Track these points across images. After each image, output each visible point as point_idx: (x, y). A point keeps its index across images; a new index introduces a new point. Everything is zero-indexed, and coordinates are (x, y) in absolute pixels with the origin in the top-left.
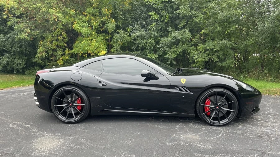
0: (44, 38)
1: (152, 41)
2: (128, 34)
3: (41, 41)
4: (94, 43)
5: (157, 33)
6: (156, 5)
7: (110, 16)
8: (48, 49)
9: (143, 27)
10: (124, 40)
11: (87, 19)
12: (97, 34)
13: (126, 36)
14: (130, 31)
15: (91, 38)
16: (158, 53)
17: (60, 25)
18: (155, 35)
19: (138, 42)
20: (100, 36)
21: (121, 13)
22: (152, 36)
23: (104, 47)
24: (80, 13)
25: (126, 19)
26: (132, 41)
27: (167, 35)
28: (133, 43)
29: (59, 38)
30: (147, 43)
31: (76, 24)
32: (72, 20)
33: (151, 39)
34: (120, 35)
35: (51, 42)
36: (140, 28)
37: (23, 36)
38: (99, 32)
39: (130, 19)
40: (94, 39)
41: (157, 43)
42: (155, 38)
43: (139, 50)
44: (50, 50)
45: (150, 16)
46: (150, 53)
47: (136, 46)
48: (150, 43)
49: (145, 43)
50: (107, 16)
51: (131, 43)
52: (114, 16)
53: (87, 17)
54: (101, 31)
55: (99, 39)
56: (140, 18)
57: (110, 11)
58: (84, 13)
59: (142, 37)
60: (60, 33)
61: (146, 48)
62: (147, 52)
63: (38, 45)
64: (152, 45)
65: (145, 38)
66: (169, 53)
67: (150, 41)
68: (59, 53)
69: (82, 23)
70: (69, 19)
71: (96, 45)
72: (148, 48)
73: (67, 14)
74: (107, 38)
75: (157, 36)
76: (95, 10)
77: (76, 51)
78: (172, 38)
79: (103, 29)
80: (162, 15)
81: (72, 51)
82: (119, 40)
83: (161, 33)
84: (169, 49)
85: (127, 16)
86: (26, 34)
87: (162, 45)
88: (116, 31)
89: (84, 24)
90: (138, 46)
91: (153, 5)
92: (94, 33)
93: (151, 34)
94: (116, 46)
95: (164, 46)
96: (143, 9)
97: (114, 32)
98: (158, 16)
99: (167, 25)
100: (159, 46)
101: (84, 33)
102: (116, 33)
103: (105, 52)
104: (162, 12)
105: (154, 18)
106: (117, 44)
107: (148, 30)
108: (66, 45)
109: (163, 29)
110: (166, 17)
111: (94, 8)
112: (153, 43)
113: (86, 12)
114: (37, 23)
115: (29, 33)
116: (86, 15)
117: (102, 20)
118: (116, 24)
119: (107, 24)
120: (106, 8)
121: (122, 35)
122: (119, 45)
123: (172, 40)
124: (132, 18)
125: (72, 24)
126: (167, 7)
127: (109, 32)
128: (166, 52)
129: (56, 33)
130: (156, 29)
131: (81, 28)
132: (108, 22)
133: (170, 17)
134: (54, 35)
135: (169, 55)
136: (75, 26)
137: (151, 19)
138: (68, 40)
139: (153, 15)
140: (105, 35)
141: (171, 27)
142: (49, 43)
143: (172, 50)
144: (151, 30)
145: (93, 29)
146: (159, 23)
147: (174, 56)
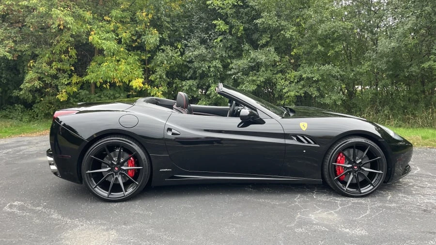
0: (37, 56)
1: (217, 63)
2: (179, 52)
3: (31, 62)
4: (123, 66)
5: (226, 51)
6: (222, 9)
7: (149, 24)
8: (45, 74)
9: (203, 42)
10: (173, 63)
11: (111, 27)
12: (127, 52)
13: (175, 55)
14: (181, 47)
15: (118, 58)
16: (226, 82)
17: (66, 36)
18: (222, 56)
19: (196, 64)
20: (132, 54)
21: (168, 20)
22: (218, 56)
23: (140, 72)
24: (100, 18)
25: (175, 28)
26: (185, 63)
27: (239, 56)
28: (186, 66)
29: (63, 56)
30: (209, 67)
31: (95, 34)
32: (87, 28)
33: (217, 61)
34: (167, 55)
35: (49, 64)
36: (198, 44)
38: (130, 48)
39: (181, 30)
40: (122, 60)
41: (226, 67)
42: (222, 59)
43: (197, 77)
44: (48, 76)
45: (215, 25)
46: (215, 82)
47: (192, 71)
48: (215, 67)
49: (207, 67)
50: (144, 24)
51: (183, 67)
52: (156, 23)
53: (112, 25)
54: (135, 46)
55: (131, 59)
56: (197, 28)
57: (150, 16)
58: (106, 18)
59: (202, 58)
60: (65, 49)
61: (209, 75)
62: (210, 81)
63: (26, 68)
64: (218, 70)
65: (207, 59)
66: (245, 82)
67: (215, 63)
68: (63, 81)
69: (105, 33)
70: (82, 26)
71: (126, 68)
72: (212, 75)
73: (78, 17)
74: (144, 58)
75: (225, 57)
76: (125, 14)
77: (92, 79)
78: (249, 59)
79: (136, 43)
80: (234, 26)
81: (85, 78)
82: (165, 62)
83: (232, 52)
84: (245, 77)
85: (176, 25)
86: (7, 49)
87: (235, 71)
88: (160, 48)
89: (108, 35)
90: (195, 72)
91: (219, 9)
92: (122, 49)
93: (216, 54)
94: (160, 72)
95: (238, 72)
96: (203, 15)
97: (157, 49)
98: (227, 27)
99: (240, 41)
100: (229, 72)
101: (109, 49)
102: (159, 50)
103: (141, 80)
104: (234, 21)
105: (221, 29)
106: (162, 68)
107: (211, 47)
108: (73, 68)
109: (233, 47)
110: (239, 29)
111: (123, 11)
112: (219, 67)
113: (109, 17)
114: (27, 31)
115: (11, 47)
116: (109, 22)
117: (137, 29)
118: (161, 36)
119: (145, 37)
120: (144, 11)
121: (171, 54)
122: (165, 69)
123: (250, 64)
124: (185, 28)
125: (88, 34)
126: (240, 13)
127: (147, 48)
128: (239, 81)
129: (59, 48)
130: (224, 46)
131: (103, 41)
132: (147, 32)
133: (245, 29)
134: (54, 52)
135: (246, 87)
136: (94, 38)
137: (216, 30)
138: (76, 61)
139: (220, 25)
140: (140, 53)
141: (248, 44)
142: (44, 64)
143: (251, 78)
144: (216, 47)
145: (121, 43)
146: (228, 38)
147: (253, 87)
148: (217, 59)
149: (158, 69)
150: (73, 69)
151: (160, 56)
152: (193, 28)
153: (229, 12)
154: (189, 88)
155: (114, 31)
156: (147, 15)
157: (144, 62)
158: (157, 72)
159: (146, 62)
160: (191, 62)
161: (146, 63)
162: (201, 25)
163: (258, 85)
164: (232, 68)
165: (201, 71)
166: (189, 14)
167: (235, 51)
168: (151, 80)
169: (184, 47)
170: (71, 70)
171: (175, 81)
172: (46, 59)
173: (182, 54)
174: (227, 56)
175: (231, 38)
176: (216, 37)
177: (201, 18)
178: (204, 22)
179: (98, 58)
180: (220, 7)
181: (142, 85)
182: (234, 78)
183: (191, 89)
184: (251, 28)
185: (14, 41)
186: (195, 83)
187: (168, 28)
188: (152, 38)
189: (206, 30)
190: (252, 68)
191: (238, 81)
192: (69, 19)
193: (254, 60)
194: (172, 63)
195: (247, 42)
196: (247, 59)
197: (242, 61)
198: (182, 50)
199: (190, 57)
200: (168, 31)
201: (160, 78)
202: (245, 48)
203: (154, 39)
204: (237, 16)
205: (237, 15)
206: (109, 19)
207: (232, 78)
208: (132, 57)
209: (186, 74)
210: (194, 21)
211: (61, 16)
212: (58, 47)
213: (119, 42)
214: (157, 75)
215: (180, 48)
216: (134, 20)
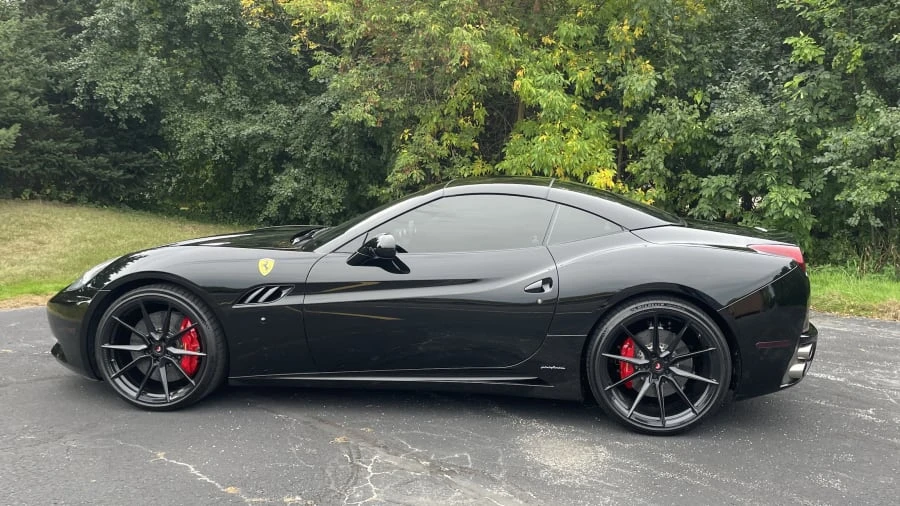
0: (417, 120)
1: (790, 138)
2: (698, 111)
3: (406, 131)
4: (574, 143)
5: (812, 110)
6: (811, 9)
7: (633, 50)
8: (429, 156)
9: (757, 86)
10: (683, 136)
11: (556, 58)
12: (584, 111)
13: (689, 118)
14: (703, 101)
15: (564, 125)
16: (807, 183)
17: (472, 81)
18: (801, 121)
19: (736, 140)
20: (594, 117)
21: (679, 39)
22: (792, 120)
23: (608, 155)
24: (534, 41)
25: (691, 58)
26: (710, 137)
27: (846, 121)
28: (712, 143)
29: (462, 121)
30: (768, 146)
31: (524, 76)
32: (510, 63)
33: (788, 132)
34: (671, 117)
35: (438, 135)
36: (743, 93)
37: (358, 112)
38: (591, 104)
39: (707, 60)
40: (573, 128)
41: (810, 145)
42: (801, 129)
43: (738, 168)
44: (434, 160)
45: (789, 48)
46: (780, 182)
47: (724, 155)
48: (784, 146)
49: (763, 147)
50: (624, 51)
51: (704, 146)
52: (646, 49)
53: (557, 54)
54: (602, 100)
55: (591, 128)
56: (743, 55)
57: (638, 33)
58: (547, 40)
59: (753, 126)
60: (465, 106)
61: (767, 164)
62: (769, 180)
63: (394, 143)
64: (789, 153)
65: (765, 127)
66: (858, 184)
67: (783, 138)
68: (461, 171)
69: (543, 72)
70: (501, 59)
71: (583, 147)
72: (774, 166)
73: (497, 43)
74: (618, 124)
75: (811, 122)
76: (586, 29)
77: (514, 167)
78: (872, 129)
79: (603, 93)
80: (837, 48)
81: (500, 167)
82: (666, 134)
83: (827, 111)
84: (860, 171)
85: (694, 50)
86: (368, 107)
87: (835, 157)
88: (654, 102)
89: (550, 77)
90: (732, 157)
91: (802, 10)
92: (574, 106)
93: (787, 116)
94: (654, 155)
95: (842, 160)
96: (759, 24)
97: (649, 105)
98: (821, 51)
99: (851, 84)
100: (819, 160)
101: (552, 107)
102: (654, 107)
103: (610, 173)
104: (835, 36)
105: (805, 56)
106: (656, 146)
107: (776, 101)
108: (476, 145)
109: (832, 98)
110: (850, 55)
111: (581, 22)
112: (793, 147)
113: (551, 37)
114: (401, 72)
115: (375, 103)
116: (551, 47)
117: (608, 61)
118: (659, 77)
119: (625, 78)
120: (626, 22)
121: (679, 117)
122: (664, 148)
124: (714, 56)
125: (513, 77)
126: (855, 17)
127: (626, 103)
128: (842, 180)
129: (455, 106)
130: (808, 97)
131: (542, 91)
132: (629, 69)
133: (866, 56)
134: (446, 112)
135: (858, 195)
136: (522, 84)
137: (792, 60)
138: (483, 129)
139: (804, 47)
140: (609, 113)
141: (872, 91)
142: (428, 138)
143: (873, 174)
144: (787, 99)
145: (573, 94)
146: (821, 77)
147: (878, 197)
148: (788, 128)
149: (648, 150)
150: (477, 147)
151: (655, 121)
152: (733, 56)
153: (829, 15)
154: (716, 194)
155: (559, 68)
156: (632, 30)
157: (614, 132)
158: (644, 155)
159: (621, 133)
160: (726, 134)
161: (621, 136)
162: (755, 47)
163: (891, 193)
164: (827, 149)
165: (746, 156)
166: (728, 22)
167: (834, 109)
168: (628, 173)
169: (708, 100)
170: (473, 148)
171: (684, 176)
172: (431, 126)
174: (815, 120)
175: (828, 76)
176: (790, 75)
177: (756, 31)
178: (762, 41)
179: (526, 125)
180: (806, 4)
181: (613, 184)
182: (830, 173)
183: (721, 195)
184: (884, 53)
185: (381, 93)
186: (730, 183)
187: (675, 56)
188: (641, 80)
189: (766, 60)
190: (877, 152)
191: (839, 181)
192: (483, 47)
193: (887, 130)
194: (680, 137)
195: (870, 86)
196: (867, 129)
197: (852, 134)
198: (703, 106)
199: (724, 122)
200: (677, 63)
201: (652, 170)
202: (864, 102)
203: (646, 82)
204: (848, 25)
205: (849, 22)
206: (550, 42)
207: (826, 172)
208: (594, 122)
209: (710, 162)
210: (736, 39)
211: (468, 40)
212: (453, 103)
213: (569, 90)
214: (646, 163)
215: (699, 101)
216: (602, 44)
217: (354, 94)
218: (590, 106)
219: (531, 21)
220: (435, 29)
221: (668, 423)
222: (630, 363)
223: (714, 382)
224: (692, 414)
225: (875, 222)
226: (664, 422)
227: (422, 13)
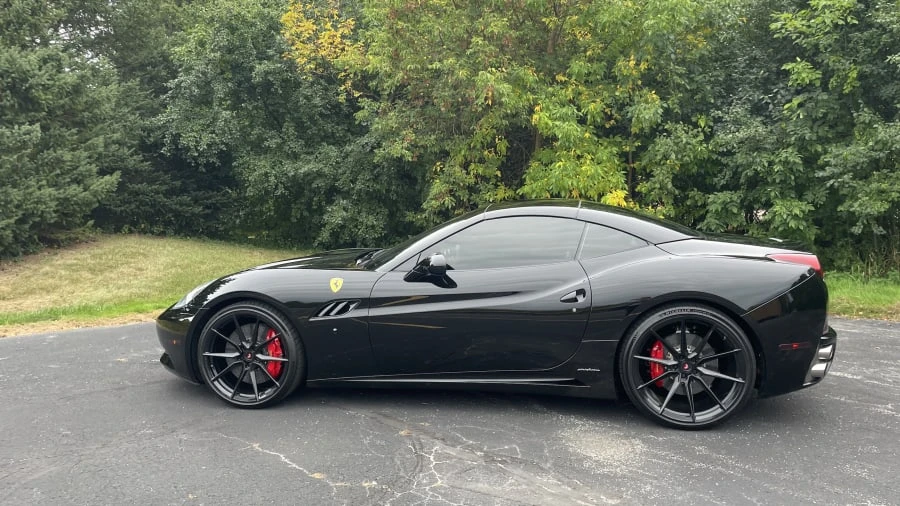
0: (447, 154)
1: (791, 155)
2: (702, 134)
3: (438, 164)
4: (588, 168)
5: (811, 128)
6: (807, 36)
7: (640, 82)
8: (459, 185)
9: (757, 109)
10: (689, 156)
11: (569, 93)
12: (596, 139)
13: (694, 141)
14: (706, 124)
15: (578, 152)
16: (809, 196)
17: (495, 118)
18: (802, 139)
19: (740, 159)
20: (606, 144)
21: (682, 70)
22: (793, 139)
23: (619, 178)
24: (548, 79)
25: (694, 86)
26: (714, 157)
27: (845, 137)
28: (717, 163)
29: (486, 153)
30: (771, 163)
31: (541, 111)
32: (528, 100)
33: (790, 150)
34: (677, 141)
35: (466, 166)
36: (745, 116)
37: (398, 149)
38: (603, 132)
39: (709, 88)
40: (586, 154)
41: (811, 161)
42: (802, 145)
43: (742, 185)
44: (463, 188)
45: (787, 73)
46: (783, 196)
47: (728, 174)
48: (786, 163)
49: (766, 165)
50: (631, 83)
51: (709, 166)
52: (652, 81)
53: (570, 89)
54: (612, 128)
55: (603, 153)
56: (743, 81)
57: (643, 66)
58: (560, 78)
59: (755, 145)
60: (489, 139)
61: (770, 180)
62: (773, 194)
63: (428, 175)
64: (791, 170)
65: (767, 146)
66: (860, 195)
67: (784, 155)
68: (487, 197)
69: (558, 106)
70: (520, 97)
71: (596, 171)
72: (777, 181)
73: (517, 83)
74: (628, 149)
75: (811, 140)
76: (595, 66)
77: (533, 191)
78: (871, 144)
79: (612, 122)
80: (833, 70)
81: (520, 191)
82: (673, 156)
83: (826, 128)
84: (861, 183)
85: (697, 79)
86: (405, 144)
87: (836, 170)
88: (661, 128)
89: (564, 110)
90: (736, 174)
91: (798, 37)
92: (587, 135)
93: (788, 135)
94: (662, 176)
95: (842, 174)
96: (757, 53)
97: (656, 131)
98: (818, 74)
99: (847, 103)
100: (821, 174)
101: (567, 137)
102: (661, 132)
103: (622, 194)
104: (830, 60)
105: (803, 79)
106: (664, 168)
107: (776, 122)
108: (499, 173)
109: (831, 117)
110: (847, 76)
111: (591, 60)
112: (795, 163)
113: (564, 75)
114: (433, 113)
115: (411, 141)
116: (564, 84)
117: (617, 94)
118: (665, 105)
119: (634, 107)
120: (632, 58)
121: (684, 140)
122: (672, 169)
123: (873, 154)
124: (716, 83)
125: (531, 112)
126: (849, 42)
127: (634, 130)
128: (844, 191)
129: (481, 139)
130: (808, 117)
131: (557, 123)
132: (636, 99)
133: (861, 77)
134: (472, 145)
135: (860, 205)
136: (539, 118)
137: (790, 84)
138: (504, 159)
139: (801, 71)
140: (619, 139)
141: (869, 109)
142: (457, 169)
143: (874, 185)
144: (788, 119)
145: (586, 124)
146: (820, 98)
147: (880, 207)
148: (789, 145)
149: (657, 171)
150: (500, 175)
151: (662, 144)
152: (733, 83)
153: (824, 42)
154: (722, 209)
155: (571, 101)
156: (637, 64)
157: (624, 156)
158: (653, 176)
159: (630, 156)
160: (730, 153)
161: (630, 160)
162: (753, 74)
163: (893, 202)
164: (827, 164)
165: (750, 173)
166: (726, 53)
167: (833, 127)
168: (640, 193)
169: (712, 124)
170: (496, 176)
171: (691, 194)
172: (460, 159)
173: (708, 137)
174: (814, 138)
175: (825, 97)
176: (789, 98)
177: (754, 59)
178: (761, 68)
179: (544, 154)
180: (801, 33)
181: (625, 204)
182: (832, 185)
183: (727, 210)
184: (879, 73)
185: (416, 131)
186: (735, 198)
187: (679, 86)
188: (648, 109)
189: (765, 85)
190: (876, 164)
191: (841, 193)
192: (505, 88)
193: (885, 144)
194: (686, 158)
195: (867, 104)
196: (866, 144)
197: (852, 148)
198: (708, 130)
199: (727, 143)
200: (680, 92)
201: (660, 188)
202: (862, 119)
203: (653, 110)
204: (843, 49)
205: (844, 46)
206: (563, 79)
207: (828, 185)
208: (606, 148)
209: (716, 180)
210: (735, 67)
211: (491, 81)
212: (478, 137)
213: (582, 121)
214: (655, 183)
215: (703, 126)
216: (611, 78)
217: (392, 134)
218: (600, 133)
219: (545, 62)
220: (462, 74)
221: (697, 418)
222: (659, 363)
223: (740, 380)
224: (720, 410)
225: (878, 230)
226: (694, 418)
227: (451, 60)
